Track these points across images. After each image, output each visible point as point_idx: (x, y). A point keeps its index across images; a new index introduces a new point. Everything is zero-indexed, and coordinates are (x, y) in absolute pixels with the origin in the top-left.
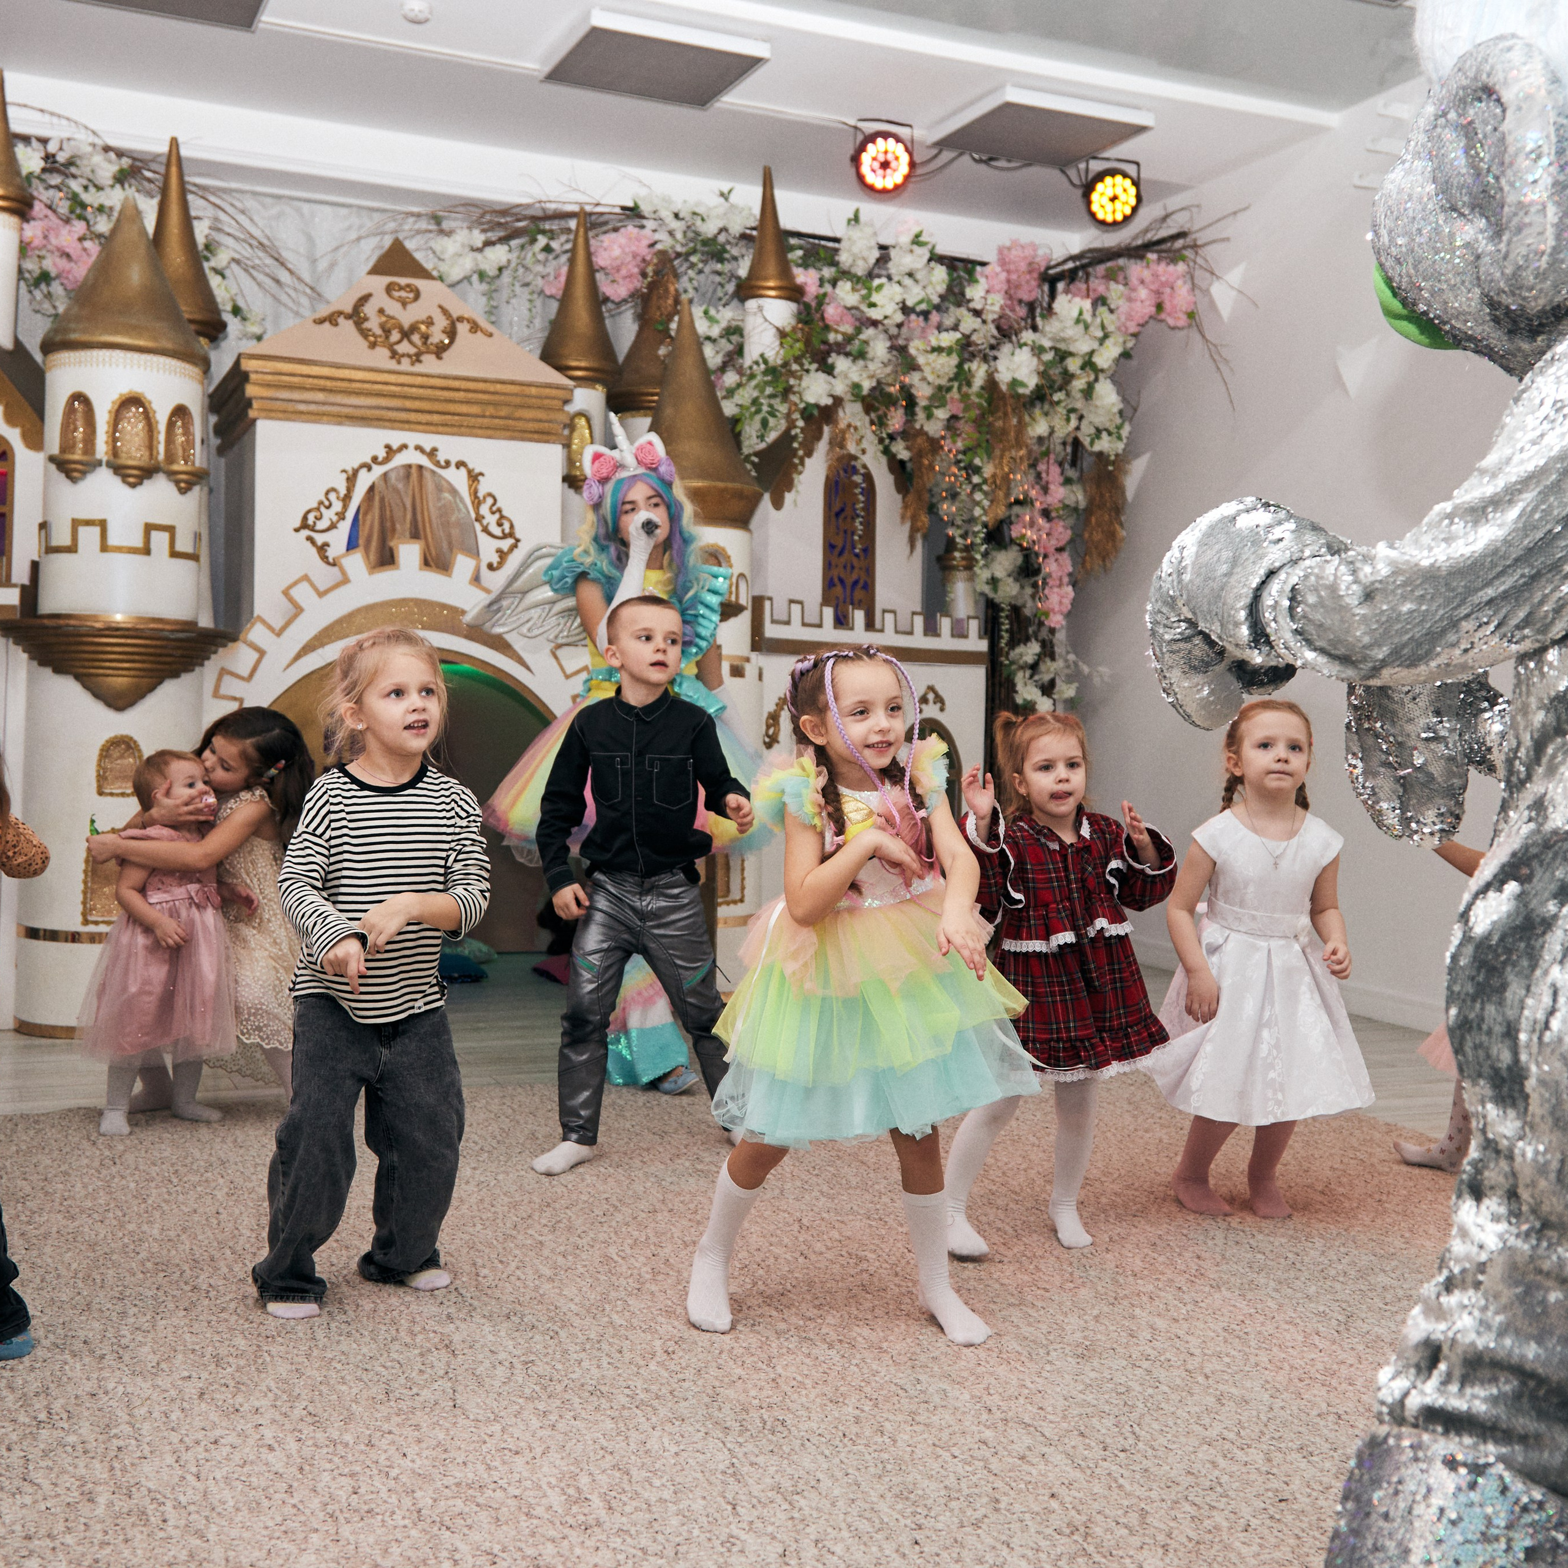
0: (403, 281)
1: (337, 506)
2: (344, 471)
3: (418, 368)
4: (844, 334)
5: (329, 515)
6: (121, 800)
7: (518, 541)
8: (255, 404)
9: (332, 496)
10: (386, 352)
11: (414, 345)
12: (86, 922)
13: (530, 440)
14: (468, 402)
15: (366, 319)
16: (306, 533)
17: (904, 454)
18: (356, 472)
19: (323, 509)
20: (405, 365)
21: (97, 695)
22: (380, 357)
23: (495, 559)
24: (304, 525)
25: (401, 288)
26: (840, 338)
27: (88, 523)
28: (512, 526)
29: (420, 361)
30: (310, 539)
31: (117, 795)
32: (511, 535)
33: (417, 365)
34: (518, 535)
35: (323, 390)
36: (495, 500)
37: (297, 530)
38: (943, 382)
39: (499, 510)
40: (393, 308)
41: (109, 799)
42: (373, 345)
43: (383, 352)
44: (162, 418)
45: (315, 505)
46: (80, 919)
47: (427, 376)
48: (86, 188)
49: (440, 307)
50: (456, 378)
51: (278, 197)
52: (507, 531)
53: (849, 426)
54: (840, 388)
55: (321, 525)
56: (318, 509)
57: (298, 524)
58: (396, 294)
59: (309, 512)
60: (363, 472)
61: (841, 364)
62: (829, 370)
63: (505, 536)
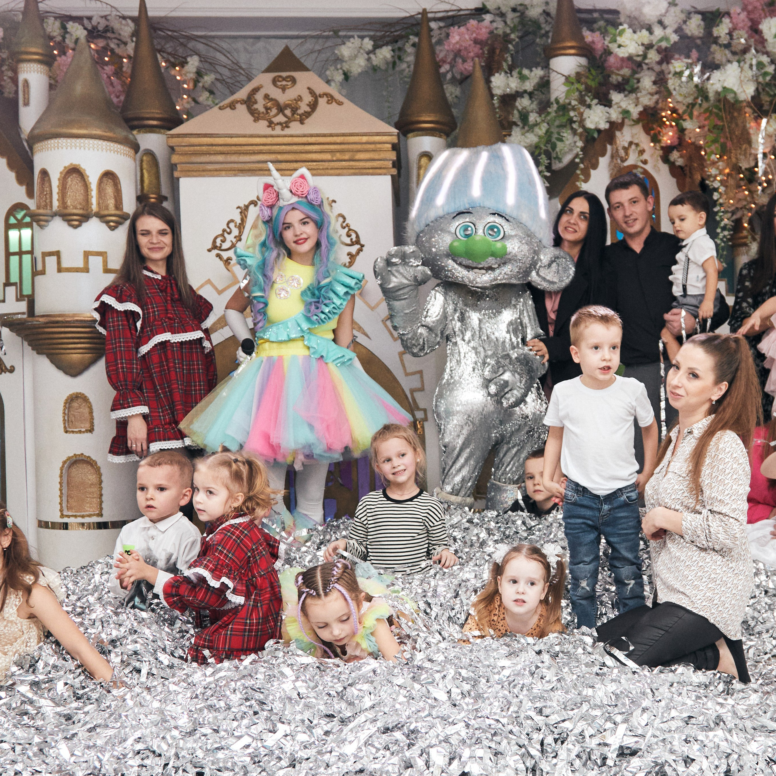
0: (284, 74)
1: (236, 232)
2: (238, 207)
3: (287, 131)
4: (623, 76)
5: (230, 238)
6: (79, 435)
7: (362, 246)
8: (179, 167)
9: (232, 225)
10: (266, 123)
11: (285, 116)
12: (62, 516)
13: (368, 174)
14: (321, 152)
15: (256, 102)
16: (216, 252)
17: (680, 162)
18: (247, 207)
19: (226, 235)
20: (278, 130)
21: (59, 367)
22: (262, 127)
23: (347, 260)
24: (214, 247)
25: (284, 79)
26: (620, 79)
27: (51, 254)
28: (357, 236)
29: (288, 127)
30: (218, 255)
31: (77, 432)
32: (358, 242)
33: (286, 129)
34: (362, 242)
35: (222, 153)
36: (344, 218)
37: (209, 250)
38: (690, 100)
39: (347, 225)
40: (276, 93)
41: (71, 435)
42: (256, 120)
43: (263, 124)
44: (93, 179)
45: (221, 232)
46: (59, 514)
47: (292, 136)
48: (118, 45)
49: (309, 88)
50: (311, 136)
51: (258, 38)
52: (354, 239)
53: (631, 143)
54: (615, 115)
55: (226, 246)
56: (222, 235)
57: (210, 246)
58: (279, 83)
59: (216, 238)
60: (252, 207)
61: (616, 97)
62: (607, 103)
63: (352, 244)
